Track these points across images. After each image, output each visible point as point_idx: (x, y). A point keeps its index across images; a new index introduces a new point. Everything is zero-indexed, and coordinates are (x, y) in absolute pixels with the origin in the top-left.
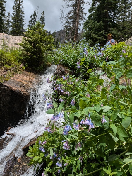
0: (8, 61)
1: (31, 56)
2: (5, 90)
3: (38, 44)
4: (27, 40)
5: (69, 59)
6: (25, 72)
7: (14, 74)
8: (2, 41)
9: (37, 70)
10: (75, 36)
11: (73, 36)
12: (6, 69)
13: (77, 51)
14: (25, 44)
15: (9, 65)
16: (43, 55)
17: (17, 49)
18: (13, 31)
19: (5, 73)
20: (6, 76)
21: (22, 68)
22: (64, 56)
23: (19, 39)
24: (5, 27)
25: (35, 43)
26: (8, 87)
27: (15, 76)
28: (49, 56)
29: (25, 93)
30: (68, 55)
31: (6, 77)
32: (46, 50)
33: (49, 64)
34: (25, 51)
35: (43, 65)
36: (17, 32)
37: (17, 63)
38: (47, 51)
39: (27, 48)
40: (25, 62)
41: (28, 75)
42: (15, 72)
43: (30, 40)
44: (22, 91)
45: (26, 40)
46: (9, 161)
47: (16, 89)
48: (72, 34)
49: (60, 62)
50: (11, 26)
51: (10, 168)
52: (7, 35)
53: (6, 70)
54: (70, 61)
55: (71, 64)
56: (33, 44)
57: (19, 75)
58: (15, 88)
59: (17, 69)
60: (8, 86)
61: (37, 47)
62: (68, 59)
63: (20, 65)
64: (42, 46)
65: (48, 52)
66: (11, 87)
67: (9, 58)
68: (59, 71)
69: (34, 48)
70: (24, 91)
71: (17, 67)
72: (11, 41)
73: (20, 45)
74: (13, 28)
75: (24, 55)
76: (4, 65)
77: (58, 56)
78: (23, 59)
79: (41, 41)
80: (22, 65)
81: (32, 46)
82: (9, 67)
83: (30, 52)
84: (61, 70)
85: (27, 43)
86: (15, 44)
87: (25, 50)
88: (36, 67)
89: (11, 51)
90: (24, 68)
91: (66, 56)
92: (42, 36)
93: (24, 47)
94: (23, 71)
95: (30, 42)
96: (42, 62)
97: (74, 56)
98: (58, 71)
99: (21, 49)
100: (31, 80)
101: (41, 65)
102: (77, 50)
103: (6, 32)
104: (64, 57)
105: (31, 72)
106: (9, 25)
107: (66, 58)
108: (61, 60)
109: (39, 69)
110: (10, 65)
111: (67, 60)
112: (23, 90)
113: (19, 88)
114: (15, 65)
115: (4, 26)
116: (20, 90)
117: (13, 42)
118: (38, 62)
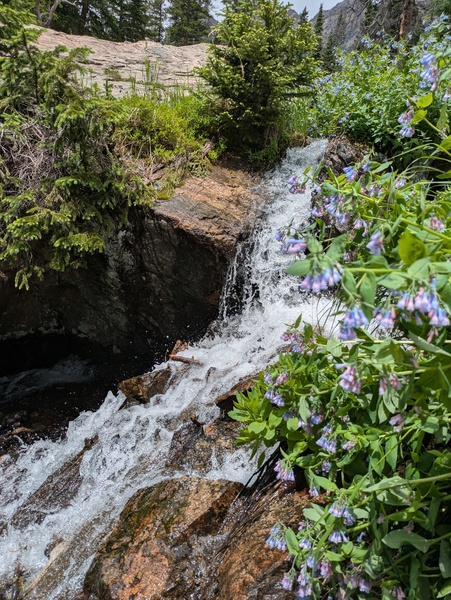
0: (164, 133)
1: (237, 112)
2: (162, 229)
3: (259, 65)
4: (222, 55)
5: (375, 111)
6: (218, 170)
7: (183, 177)
8: (144, 67)
9: (255, 161)
10: (402, 16)
11: (395, 18)
12: (160, 162)
13: (408, 77)
14: (217, 68)
15: (169, 147)
16: (277, 105)
17: (191, 91)
18: (175, 30)
19: (157, 175)
20: (162, 184)
21: (207, 155)
22: (355, 100)
23: (198, 56)
24: (151, 17)
25: (249, 62)
26: (168, 220)
27: (189, 183)
28: (299, 108)
29: (219, 237)
30: (371, 94)
31: (160, 187)
32: (289, 84)
33: (299, 137)
34: (217, 97)
35: (279, 143)
36: (189, 29)
37: (193, 138)
38: (292, 88)
39: (223, 83)
40: (216, 134)
41: (227, 180)
42: (188, 171)
43: (234, 54)
44: (211, 231)
45: (219, 54)
46: (180, 431)
47: (192, 226)
48: (390, 10)
49: (339, 125)
50: (169, 10)
51: (185, 449)
52: (159, 45)
53: (159, 166)
54: (379, 118)
55: (381, 130)
56: (242, 67)
57: (200, 179)
58: (190, 223)
59: (192, 160)
60: (169, 215)
61: (256, 77)
62: (369, 111)
63: (201, 147)
64: (273, 70)
65: (296, 91)
66: (176, 221)
67: (168, 126)
68: (335, 158)
69: (246, 82)
70: (216, 231)
71: (192, 155)
72: (170, 67)
73: (201, 75)
74: (175, 18)
75: (213, 111)
76: (153, 149)
77: (333, 104)
78: (212, 123)
79: (270, 51)
80: (207, 147)
81: (241, 73)
82: (168, 155)
83: (234, 98)
84: (342, 154)
85: (223, 65)
86: (183, 75)
87: (216, 93)
88: (253, 152)
89: (174, 99)
90: (214, 155)
91: (365, 101)
92: (273, 32)
93: (213, 82)
94: (211, 167)
95: (233, 61)
96: (273, 129)
97: (393, 96)
98: (332, 160)
99: (203, 90)
100: (239, 195)
101: (269, 143)
102: (407, 72)
103: (155, 36)
104: (355, 105)
105: (236, 168)
106: (163, 7)
107: (364, 108)
108: (344, 119)
109: (264, 157)
110: (173, 150)
111: (367, 116)
112: (214, 229)
113: (202, 223)
114: (185, 147)
115: (148, 14)
116: (204, 227)
117: (176, 69)
118: (261, 130)
